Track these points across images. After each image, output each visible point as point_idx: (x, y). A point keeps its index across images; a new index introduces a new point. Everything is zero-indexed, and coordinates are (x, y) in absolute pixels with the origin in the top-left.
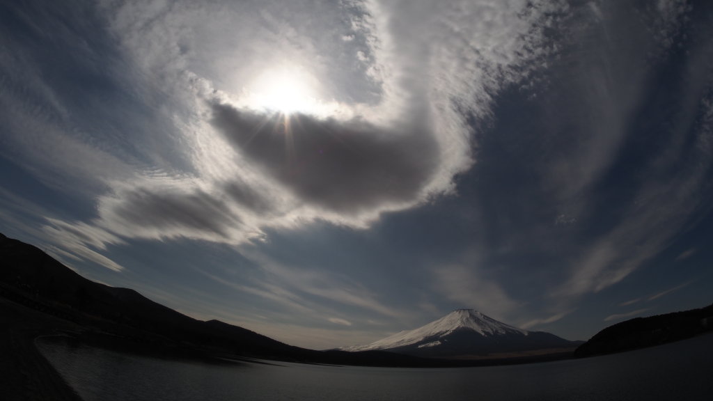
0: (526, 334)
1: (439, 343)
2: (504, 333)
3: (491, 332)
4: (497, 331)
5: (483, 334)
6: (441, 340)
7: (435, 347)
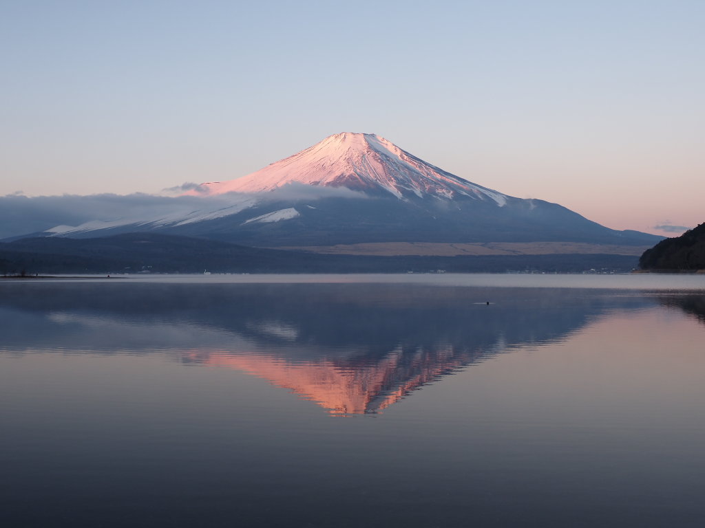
0: (501, 203)
1: (294, 213)
2: (450, 195)
3: (418, 192)
4: (432, 191)
5: (399, 195)
6: (299, 206)
7: (285, 224)
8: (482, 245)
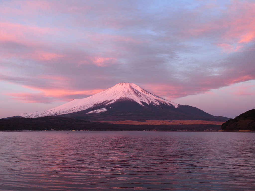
0: (176, 107)
1: (105, 110)
2: (158, 104)
3: (148, 103)
4: (152, 102)
5: (141, 104)
6: (107, 107)
7: (102, 113)
8: (170, 121)
